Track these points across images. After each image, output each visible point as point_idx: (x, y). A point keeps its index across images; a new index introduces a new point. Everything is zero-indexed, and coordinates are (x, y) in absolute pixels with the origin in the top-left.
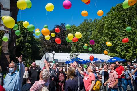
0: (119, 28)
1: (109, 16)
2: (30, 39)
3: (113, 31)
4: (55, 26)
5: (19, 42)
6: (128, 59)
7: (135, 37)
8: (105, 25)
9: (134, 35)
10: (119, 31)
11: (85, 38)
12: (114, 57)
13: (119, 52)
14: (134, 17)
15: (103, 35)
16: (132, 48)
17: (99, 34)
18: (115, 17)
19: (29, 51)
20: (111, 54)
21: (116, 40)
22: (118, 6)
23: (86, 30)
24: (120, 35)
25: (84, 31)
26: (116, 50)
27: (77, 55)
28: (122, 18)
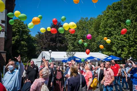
0: (114, 27)
1: (105, 15)
2: (26, 38)
3: (109, 29)
4: (51, 24)
5: (15, 40)
6: (124, 57)
7: (130, 36)
8: (101, 23)
9: (130, 33)
10: (115, 30)
11: (81, 36)
12: (110, 55)
13: (115, 51)
14: (130, 16)
15: (99, 34)
16: (127, 46)
17: (95, 33)
18: (111, 16)
19: (25, 49)
20: (107, 53)
21: (112, 39)
22: (113, 4)
23: (82, 29)
24: (116, 34)
25: (80, 29)
26: (112, 48)
27: (73, 54)
28: (117, 17)
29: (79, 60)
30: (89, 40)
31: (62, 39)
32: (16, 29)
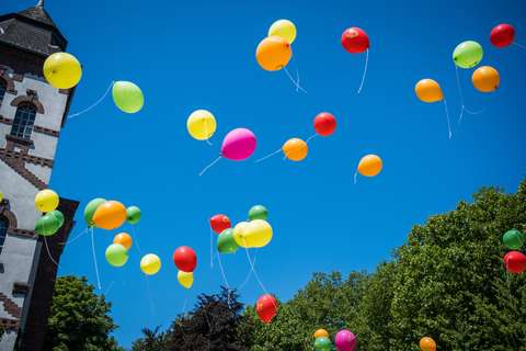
0: (449, 313)
1: (406, 262)
3: (429, 322)
4: (200, 298)
8: (392, 296)
10: (452, 326)
14: (502, 268)
15: (391, 341)
17: (375, 336)
18: (431, 266)
23: (321, 319)
24: (459, 342)
25: (313, 321)
28: (455, 270)
32: (60, 318)
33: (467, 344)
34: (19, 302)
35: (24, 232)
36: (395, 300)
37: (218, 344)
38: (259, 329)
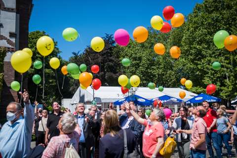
0: (208, 43)
1: (191, 21)
3: (198, 47)
6: (225, 97)
8: (183, 36)
10: (208, 48)
11: (149, 60)
12: (199, 93)
16: (232, 77)
19: (52, 82)
20: (194, 89)
21: (203, 63)
22: (206, 2)
23: (150, 47)
24: (210, 54)
25: (146, 48)
26: (203, 81)
27: (134, 90)
29: (144, 101)
30: (161, 66)
31: (114, 65)
33: (213, 55)
34: (13, 40)
35: (9, 9)
36: (184, 38)
37: (105, 58)
38: (123, 51)
